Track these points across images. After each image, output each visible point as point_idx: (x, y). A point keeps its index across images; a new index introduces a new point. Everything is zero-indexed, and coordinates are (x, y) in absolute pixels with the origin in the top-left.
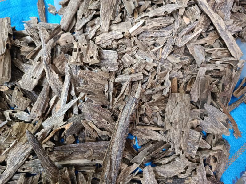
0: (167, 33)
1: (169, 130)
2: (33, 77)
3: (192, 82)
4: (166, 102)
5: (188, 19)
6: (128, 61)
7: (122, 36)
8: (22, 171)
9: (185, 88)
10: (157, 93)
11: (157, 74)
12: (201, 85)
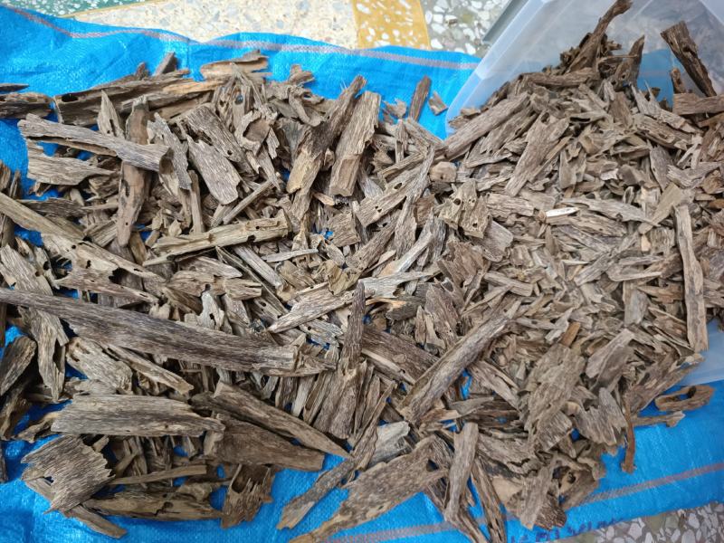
0: (603, 248)
1: (530, 392)
2: (377, 207)
3: (599, 344)
4: (544, 352)
5: (649, 244)
6: (521, 257)
7: (531, 214)
8: (306, 328)
9: (584, 346)
10: (536, 329)
11: (552, 301)
12: (612, 356)
